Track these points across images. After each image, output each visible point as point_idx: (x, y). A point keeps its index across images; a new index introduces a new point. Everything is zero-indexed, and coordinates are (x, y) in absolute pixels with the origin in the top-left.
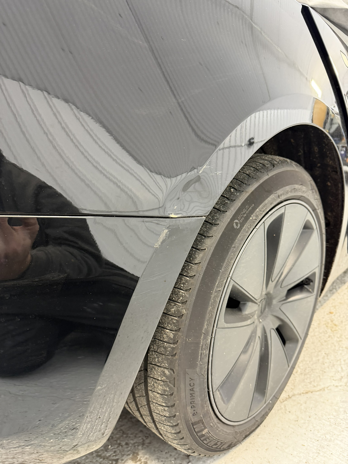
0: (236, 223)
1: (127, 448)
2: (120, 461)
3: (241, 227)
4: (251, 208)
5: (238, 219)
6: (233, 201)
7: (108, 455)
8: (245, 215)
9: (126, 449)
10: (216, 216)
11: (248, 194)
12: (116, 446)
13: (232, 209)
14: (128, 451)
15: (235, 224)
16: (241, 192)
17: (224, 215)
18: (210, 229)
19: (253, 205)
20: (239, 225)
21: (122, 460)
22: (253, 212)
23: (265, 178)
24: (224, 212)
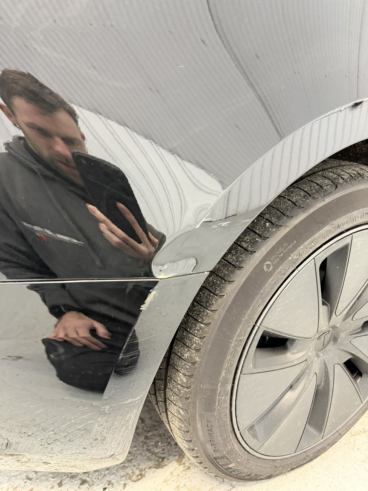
0: (267, 265)
1: (175, 448)
2: (166, 460)
3: (274, 270)
4: (291, 246)
5: (270, 261)
6: (265, 238)
7: (157, 451)
8: (282, 255)
9: (174, 450)
10: (242, 257)
11: (288, 230)
12: (166, 444)
13: (263, 249)
14: (175, 452)
15: (265, 267)
16: (278, 226)
17: (252, 256)
18: (232, 272)
19: (295, 242)
20: (271, 268)
21: (168, 459)
22: (295, 250)
23: (320, 205)
24: (253, 252)
